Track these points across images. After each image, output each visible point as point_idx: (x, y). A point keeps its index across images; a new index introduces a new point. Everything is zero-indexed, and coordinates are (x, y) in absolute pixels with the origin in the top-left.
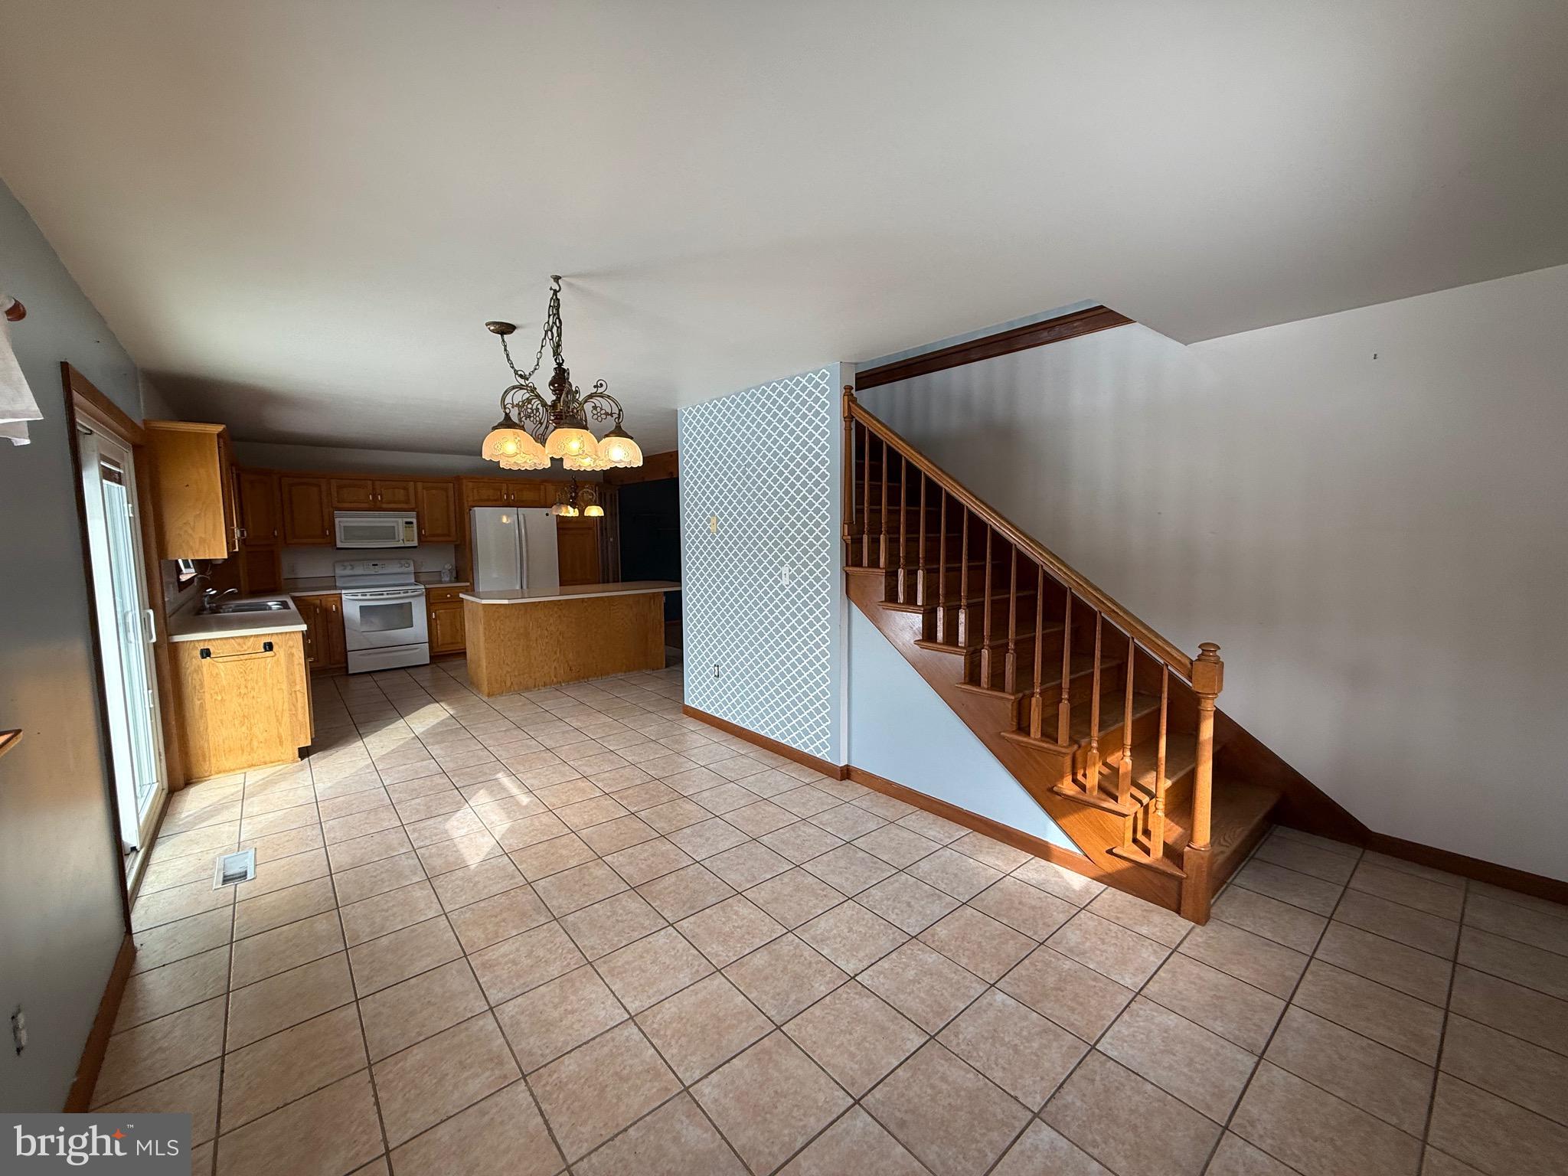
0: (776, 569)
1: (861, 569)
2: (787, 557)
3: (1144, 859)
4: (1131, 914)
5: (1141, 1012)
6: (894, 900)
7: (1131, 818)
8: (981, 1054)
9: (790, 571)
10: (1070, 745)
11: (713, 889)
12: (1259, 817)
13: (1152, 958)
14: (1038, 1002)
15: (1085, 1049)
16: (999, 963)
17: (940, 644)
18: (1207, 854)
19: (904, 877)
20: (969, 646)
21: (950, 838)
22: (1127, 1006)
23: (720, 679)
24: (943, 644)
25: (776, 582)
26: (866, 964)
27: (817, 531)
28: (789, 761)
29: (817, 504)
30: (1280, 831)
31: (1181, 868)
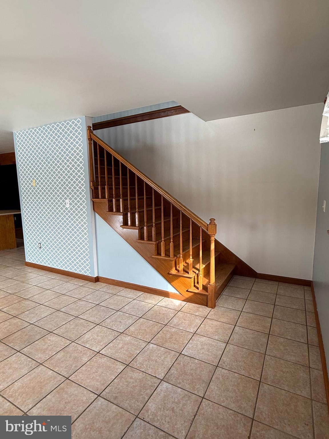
0: (63, 201)
1: (99, 200)
2: (68, 196)
3: (196, 291)
4: (193, 310)
5: (195, 339)
6: (115, 322)
7: (193, 279)
8: (144, 366)
9: (69, 201)
10: (174, 257)
11: (39, 333)
12: (229, 273)
13: (199, 322)
14: (164, 344)
15: (178, 354)
16: (152, 335)
17: (129, 226)
18: (214, 286)
19: (119, 313)
20: (140, 226)
21: (136, 296)
22: (191, 338)
23: (42, 249)
24: (131, 226)
25: (64, 206)
26: (103, 346)
27: (80, 185)
28: (74, 278)
29: (79, 174)
30: (236, 277)
31: (207, 291)
